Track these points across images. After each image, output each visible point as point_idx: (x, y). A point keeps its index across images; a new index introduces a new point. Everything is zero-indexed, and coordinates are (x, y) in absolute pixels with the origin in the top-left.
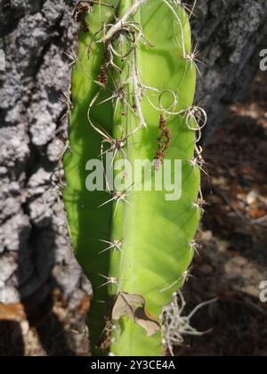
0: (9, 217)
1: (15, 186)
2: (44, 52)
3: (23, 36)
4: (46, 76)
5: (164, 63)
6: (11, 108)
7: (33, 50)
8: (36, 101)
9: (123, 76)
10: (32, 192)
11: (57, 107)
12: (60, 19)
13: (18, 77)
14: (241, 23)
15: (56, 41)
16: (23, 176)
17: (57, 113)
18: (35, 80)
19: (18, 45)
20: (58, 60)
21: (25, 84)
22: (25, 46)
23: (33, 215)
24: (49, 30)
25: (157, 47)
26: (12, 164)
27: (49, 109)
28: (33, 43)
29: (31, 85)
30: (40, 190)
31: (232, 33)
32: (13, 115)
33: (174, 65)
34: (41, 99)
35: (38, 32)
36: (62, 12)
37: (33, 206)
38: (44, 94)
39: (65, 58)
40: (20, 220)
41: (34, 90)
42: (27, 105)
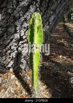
0: (14, 51)
1: (16, 44)
2: (23, 22)
3: (21, 20)
4: (23, 26)
5: (39, 20)
6: (18, 30)
7: (22, 22)
8: (21, 29)
9: (35, 21)
10: (19, 45)
11: (25, 30)
12: (26, 18)
13: (20, 26)
14: (51, 19)
15: (25, 21)
16: (18, 43)
17: (25, 31)
18: (22, 26)
19: (20, 21)
20: (25, 23)
21: (20, 27)
22: (21, 21)
23: (19, 50)
24: (24, 19)
25: (38, 19)
26: (17, 39)
27: (24, 30)
28: (22, 21)
29: (21, 27)
30: (21, 45)
31: (50, 20)
32: (18, 31)
33: (40, 20)
34: (22, 29)
35: (23, 19)
36: (27, 17)
37: (19, 48)
38: (23, 28)
39: (27, 23)
40: (16, 51)
41: (21, 28)
42: (20, 30)
